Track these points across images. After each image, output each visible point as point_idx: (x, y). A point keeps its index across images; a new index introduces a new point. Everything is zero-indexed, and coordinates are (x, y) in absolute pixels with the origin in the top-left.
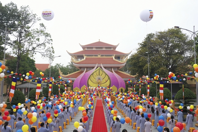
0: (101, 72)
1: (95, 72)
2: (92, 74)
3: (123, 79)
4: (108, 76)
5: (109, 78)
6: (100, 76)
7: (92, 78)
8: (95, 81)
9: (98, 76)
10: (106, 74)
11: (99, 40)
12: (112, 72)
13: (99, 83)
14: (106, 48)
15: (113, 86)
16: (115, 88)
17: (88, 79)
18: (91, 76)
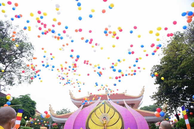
0: (107, 108)
1: (99, 107)
2: (95, 111)
4: (118, 113)
5: (120, 116)
6: (106, 113)
7: (94, 117)
8: (98, 121)
9: (103, 113)
10: (115, 111)
17: (88, 119)
18: (93, 114)
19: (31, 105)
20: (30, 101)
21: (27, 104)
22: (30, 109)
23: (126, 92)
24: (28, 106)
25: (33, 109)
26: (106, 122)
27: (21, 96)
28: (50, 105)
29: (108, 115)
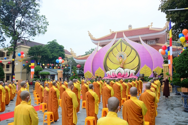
0: (124, 46)
1: (116, 46)
2: (112, 50)
5: (137, 54)
6: (123, 52)
7: (111, 56)
8: (116, 59)
9: (120, 52)
10: (132, 48)
15: (144, 67)
16: (147, 69)
17: (106, 59)
18: (110, 53)
19: (59, 50)
20: (58, 46)
21: (55, 50)
22: (59, 53)
23: (152, 25)
24: (56, 51)
25: (62, 53)
26: (122, 60)
27: (48, 42)
28: (71, 49)
29: (124, 54)
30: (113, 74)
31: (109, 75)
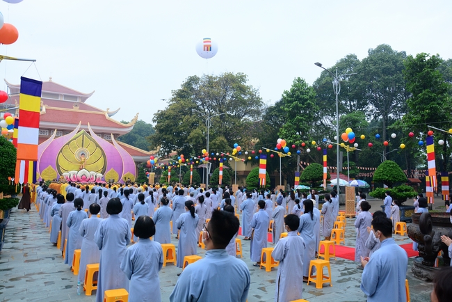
0: (87, 141)
2: (68, 144)
3: (132, 157)
4: (101, 149)
5: (103, 154)
6: (84, 148)
7: (67, 151)
9: (81, 148)
10: (97, 146)
11: (51, 78)
12: (112, 143)
13: (81, 163)
14: (66, 96)
15: (111, 170)
17: (58, 155)
18: (65, 147)
29: (87, 151)
30: (74, 177)
31: (67, 178)
